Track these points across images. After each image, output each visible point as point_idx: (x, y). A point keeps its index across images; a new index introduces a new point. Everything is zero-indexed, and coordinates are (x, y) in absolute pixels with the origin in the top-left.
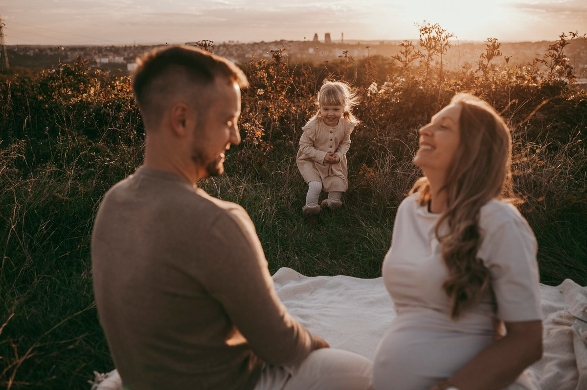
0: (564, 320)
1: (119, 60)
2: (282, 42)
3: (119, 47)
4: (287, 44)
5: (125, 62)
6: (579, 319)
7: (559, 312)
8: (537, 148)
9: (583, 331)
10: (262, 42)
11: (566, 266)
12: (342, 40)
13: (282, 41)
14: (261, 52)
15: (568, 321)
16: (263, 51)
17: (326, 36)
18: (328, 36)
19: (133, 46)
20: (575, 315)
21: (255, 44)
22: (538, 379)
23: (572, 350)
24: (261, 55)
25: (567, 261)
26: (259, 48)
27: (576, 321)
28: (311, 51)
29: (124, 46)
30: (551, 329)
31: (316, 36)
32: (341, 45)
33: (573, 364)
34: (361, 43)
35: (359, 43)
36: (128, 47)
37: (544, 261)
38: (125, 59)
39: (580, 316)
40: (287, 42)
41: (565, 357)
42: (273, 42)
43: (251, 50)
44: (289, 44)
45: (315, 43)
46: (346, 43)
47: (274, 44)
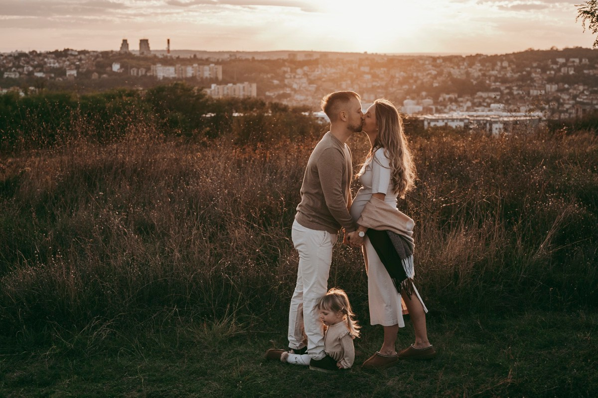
2: (66, 53)
4: (75, 56)
10: (34, 53)
12: (168, 51)
13: (66, 50)
14: (31, 69)
16: (35, 67)
17: (140, 44)
18: (144, 43)
21: (22, 55)
24: (30, 73)
26: (28, 63)
28: (116, 67)
31: (125, 43)
32: (167, 60)
34: (199, 56)
35: (195, 56)
40: (77, 53)
42: (50, 53)
43: (14, 66)
44: (79, 57)
45: (124, 56)
46: (175, 56)
47: (52, 56)
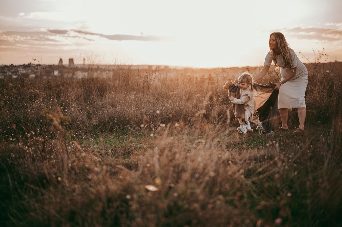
2: (29, 66)
4: (34, 67)
10: (12, 65)
12: (84, 65)
14: (10, 74)
16: (13, 73)
17: (69, 61)
18: (71, 60)
21: (5, 66)
24: (10, 76)
26: (9, 71)
31: (61, 60)
32: (83, 69)
35: (98, 67)
42: (21, 65)
43: (1, 72)
44: (36, 68)
45: (60, 67)
46: (87, 67)
47: (23, 67)
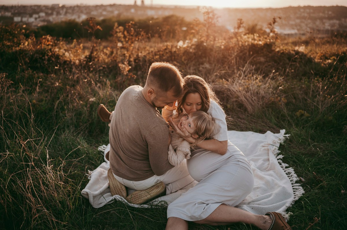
0: (266, 145)
1: (8, 14)
2: (114, 6)
3: (8, 6)
5: (12, 16)
6: (271, 145)
7: (264, 143)
8: (258, 77)
9: (272, 148)
10: (102, 5)
11: (268, 127)
12: (152, 5)
13: (114, 4)
15: (267, 146)
17: (141, 2)
18: (143, 2)
19: (17, 5)
20: (270, 143)
22: (256, 165)
23: (268, 155)
25: (269, 125)
27: (270, 145)
28: (133, 11)
29: (11, 6)
30: (261, 148)
33: (268, 160)
35: (162, 7)
36: (14, 6)
37: (260, 125)
38: (12, 14)
39: (271, 144)
40: (118, 6)
41: (266, 157)
42: (109, 5)
46: (154, 6)
